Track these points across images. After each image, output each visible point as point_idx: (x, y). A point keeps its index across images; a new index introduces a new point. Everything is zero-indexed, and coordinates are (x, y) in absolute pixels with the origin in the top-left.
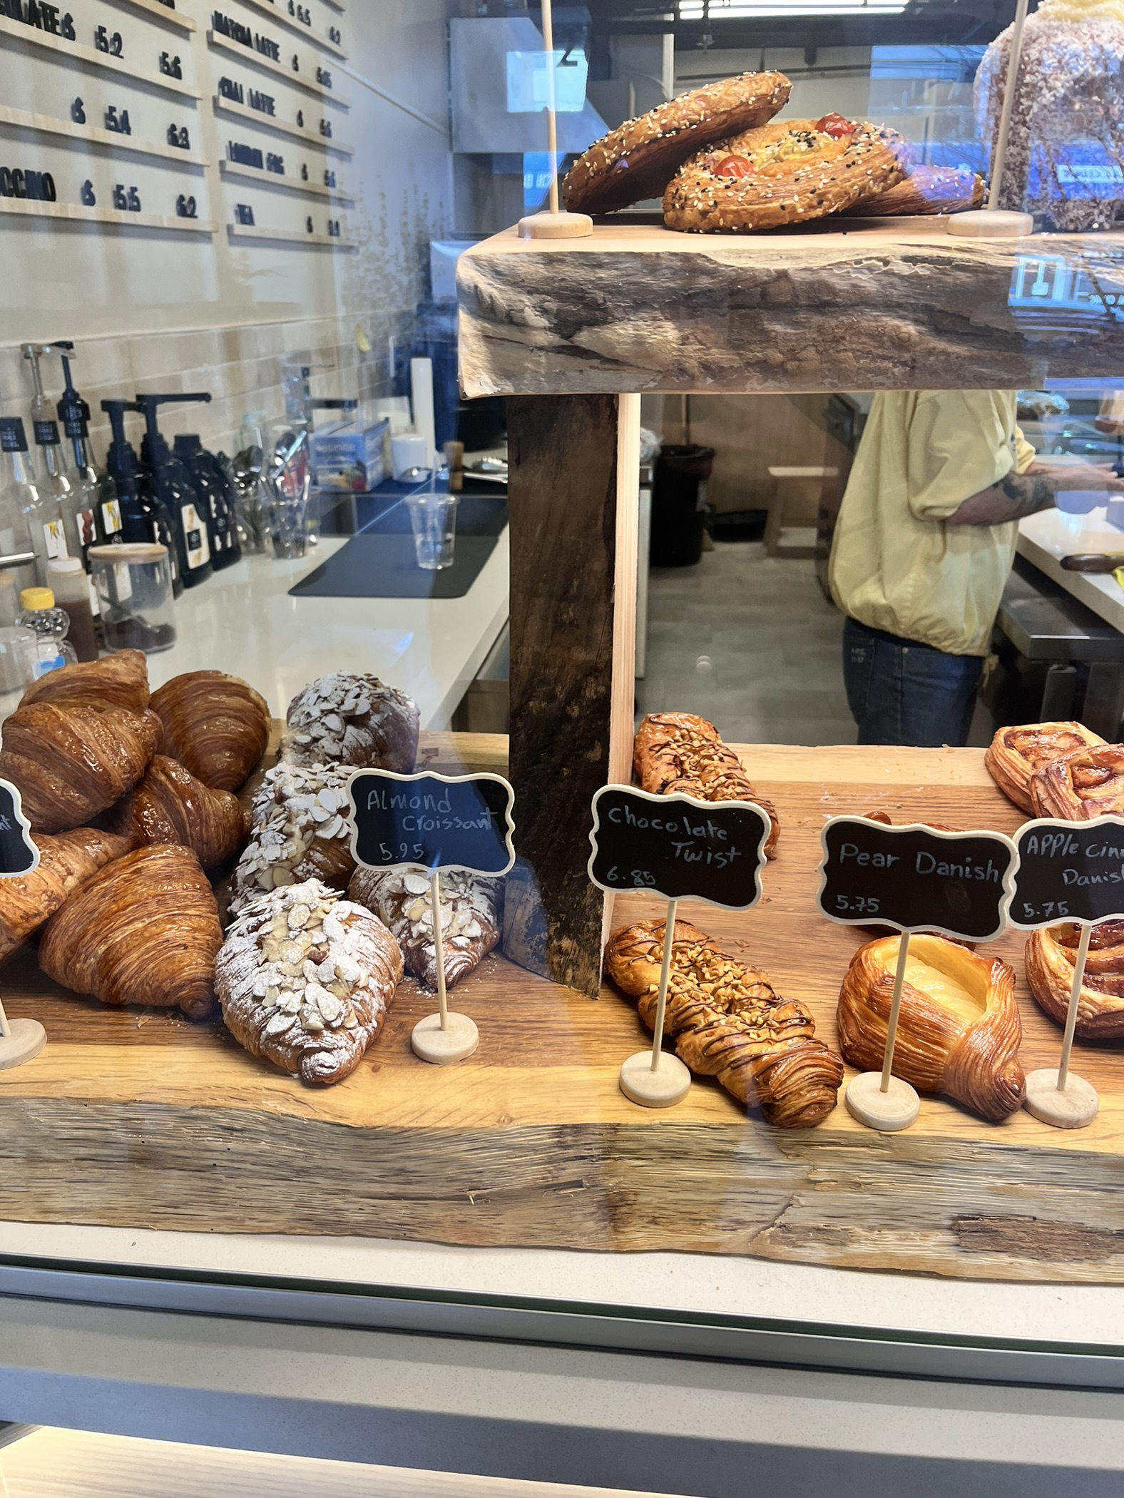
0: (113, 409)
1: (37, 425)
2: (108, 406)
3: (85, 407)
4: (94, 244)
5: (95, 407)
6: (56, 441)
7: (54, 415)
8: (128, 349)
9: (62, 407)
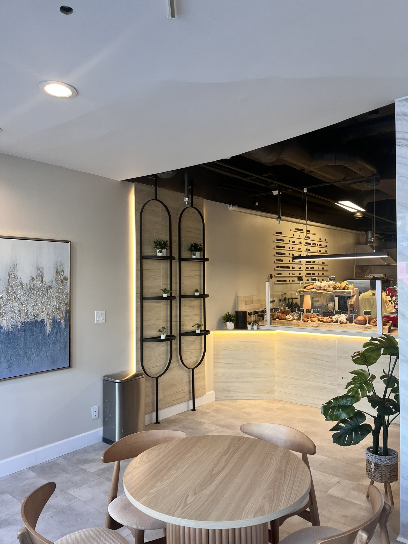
0: (289, 299)
1: (282, 300)
2: (288, 299)
3: (286, 299)
4: (289, 285)
5: (287, 299)
6: (283, 301)
7: (283, 299)
8: (291, 294)
9: (284, 299)
